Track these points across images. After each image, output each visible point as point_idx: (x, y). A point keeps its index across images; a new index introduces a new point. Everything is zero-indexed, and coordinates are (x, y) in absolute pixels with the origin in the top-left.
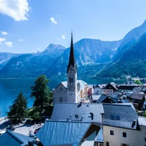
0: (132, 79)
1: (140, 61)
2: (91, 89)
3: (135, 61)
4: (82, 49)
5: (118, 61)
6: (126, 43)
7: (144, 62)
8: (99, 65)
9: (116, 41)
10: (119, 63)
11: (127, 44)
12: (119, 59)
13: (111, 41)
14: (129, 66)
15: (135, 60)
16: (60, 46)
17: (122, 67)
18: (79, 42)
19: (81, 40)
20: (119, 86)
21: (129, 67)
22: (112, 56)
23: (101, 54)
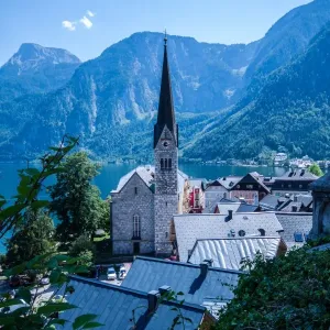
0: (291, 163)
1: (313, 110)
2: (197, 191)
3: (299, 109)
4: (137, 64)
5: (248, 108)
6: (271, 53)
7: (323, 113)
8: (192, 121)
9: (242, 46)
10: (251, 114)
11: (274, 57)
12: (253, 103)
13: (228, 44)
14: (283, 124)
15: (298, 105)
16: (61, 52)
17: (260, 127)
18: (126, 41)
19: (132, 37)
20: (273, 180)
21: (280, 127)
22: (229, 93)
23: (197, 85)
